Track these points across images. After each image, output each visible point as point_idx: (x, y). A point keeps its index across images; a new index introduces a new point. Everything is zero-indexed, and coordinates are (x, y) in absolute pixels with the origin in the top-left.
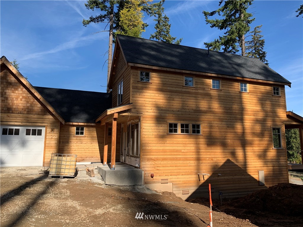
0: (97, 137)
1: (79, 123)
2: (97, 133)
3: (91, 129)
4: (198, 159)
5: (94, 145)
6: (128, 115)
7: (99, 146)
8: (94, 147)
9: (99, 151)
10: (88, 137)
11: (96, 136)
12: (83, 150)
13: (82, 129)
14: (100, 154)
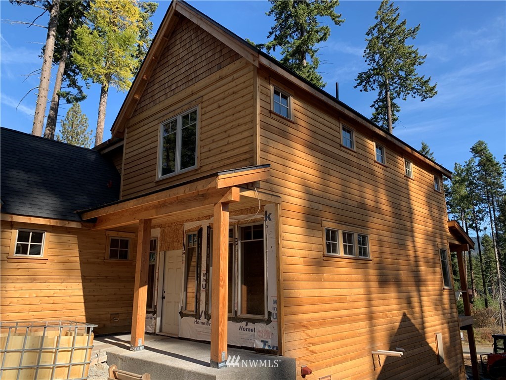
0: (81, 262)
1: (32, 218)
2: (80, 252)
3: (67, 238)
4: (371, 317)
5: (69, 285)
6: (253, 196)
7: (84, 288)
8: (69, 292)
9: (83, 304)
10: (52, 262)
11: (78, 259)
12: (37, 300)
13: (38, 238)
14: (86, 312)
